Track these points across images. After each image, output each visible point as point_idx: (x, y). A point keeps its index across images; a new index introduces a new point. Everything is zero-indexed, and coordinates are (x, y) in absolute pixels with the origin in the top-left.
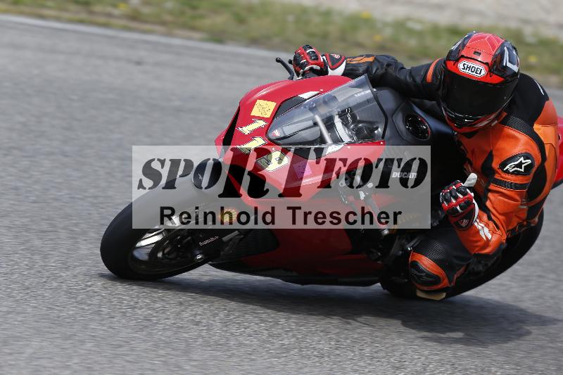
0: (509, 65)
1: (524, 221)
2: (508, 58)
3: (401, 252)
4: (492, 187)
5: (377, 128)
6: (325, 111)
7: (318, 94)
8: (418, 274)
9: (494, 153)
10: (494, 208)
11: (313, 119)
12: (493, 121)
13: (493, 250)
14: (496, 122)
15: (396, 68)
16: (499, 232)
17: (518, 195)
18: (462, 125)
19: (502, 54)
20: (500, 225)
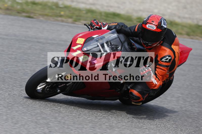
0: (164, 26)
1: (168, 78)
2: (163, 23)
3: (126, 89)
4: (158, 66)
5: (119, 47)
6: (101, 41)
7: (99, 36)
8: (132, 96)
9: (158, 55)
10: (158, 73)
11: (97, 44)
12: (158, 44)
13: (158, 87)
14: (159, 44)
15: (125, 27)
16: (160, 82)
17: (166, 69)
18: (148, 46)
19: (161, 22)
20: (160, 79)
